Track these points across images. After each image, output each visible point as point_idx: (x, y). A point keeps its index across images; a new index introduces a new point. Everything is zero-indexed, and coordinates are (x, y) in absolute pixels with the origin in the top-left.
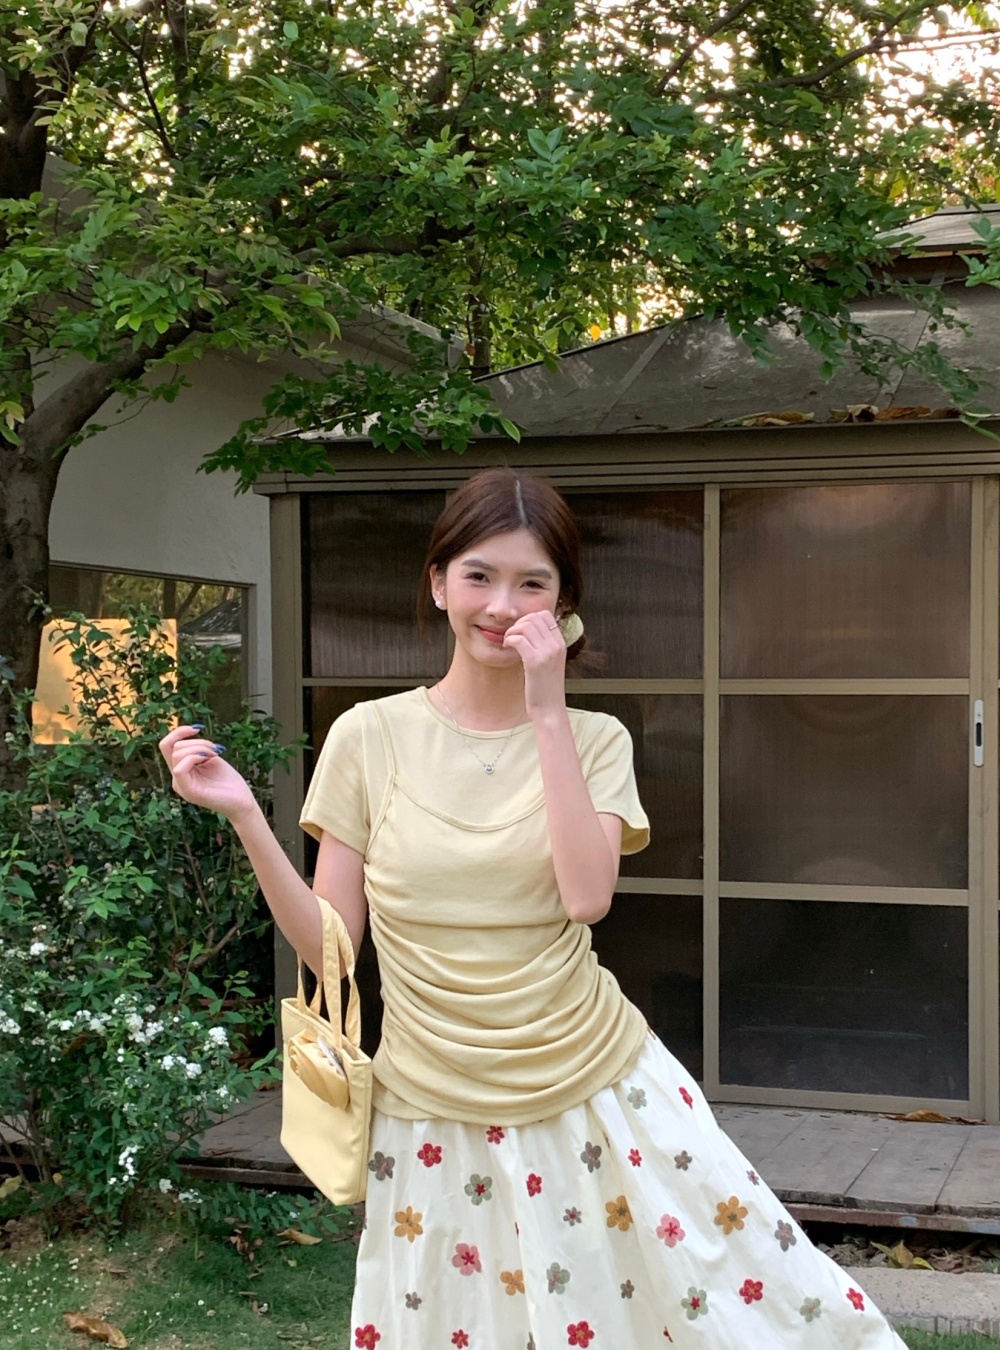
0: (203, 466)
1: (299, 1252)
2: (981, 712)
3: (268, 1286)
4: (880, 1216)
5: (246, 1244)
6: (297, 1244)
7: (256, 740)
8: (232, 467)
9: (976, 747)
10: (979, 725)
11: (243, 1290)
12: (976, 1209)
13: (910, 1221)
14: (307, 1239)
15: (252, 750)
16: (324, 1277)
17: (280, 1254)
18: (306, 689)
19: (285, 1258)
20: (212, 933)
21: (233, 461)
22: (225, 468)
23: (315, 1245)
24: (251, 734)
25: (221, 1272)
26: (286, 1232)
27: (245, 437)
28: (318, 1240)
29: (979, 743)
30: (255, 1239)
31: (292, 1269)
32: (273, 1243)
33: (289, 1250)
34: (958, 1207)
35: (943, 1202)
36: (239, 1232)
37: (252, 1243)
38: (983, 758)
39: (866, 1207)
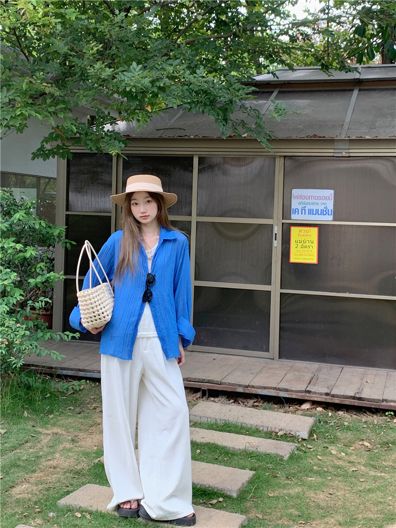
4: (231, 388)
10: (276, 234)
13: (240, 390)
34: (255, 386)
35: (251, 384)
38: (277, 244)
39: (227, 385)
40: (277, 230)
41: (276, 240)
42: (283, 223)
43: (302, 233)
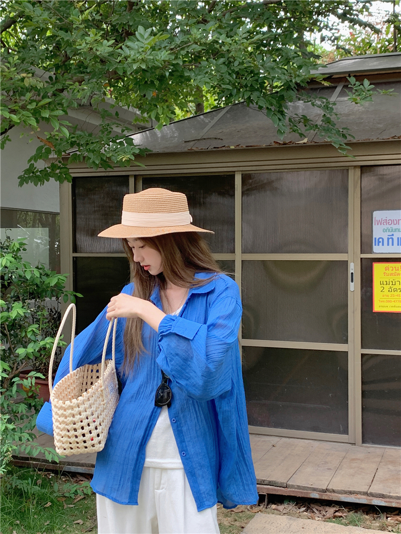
4: (302, 493)
9: (350, 283)
10: (352, 273)
12: (344, 491)
13: (315, 495)
18: (74, 258)
20: (15, 365)
34: (336, 489)
35: (330, 487)
38: (354, 288)
39: (296, 488)
40: (354, 268)
41: (352, 281)
42: (361, 259)
43: (390, 272)
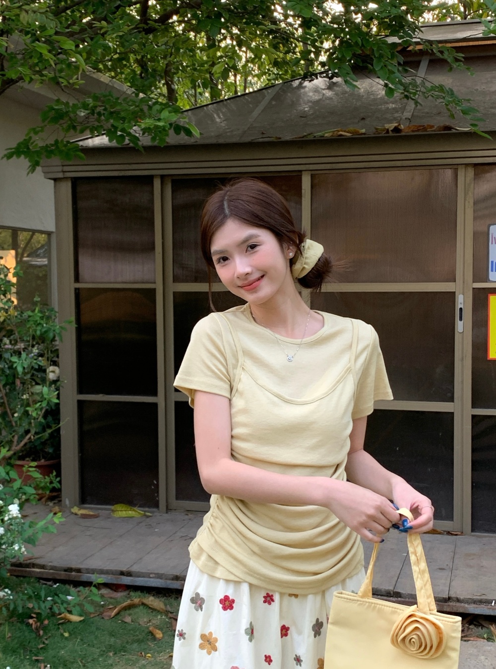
0: (5, 155)
1: (71, 627)
2: (462, 301)
3: (51, 653)
5: (39, 624)
6: (69, 621)
7: (42, 322)
8: (23, 156)
9: (459, 322)
10: (461, 309)
11: (36, 655)
12: (473, 599)
14: (75, 618)
15: (39, 328)
16: (85, 643)
17: (59, 628)
18: (76, 289)
19: (62, 631)
20: (16, 438)
21: (23, 153)
22: (19, 156)
23: (81, 621)
24: (38, 318)
25: (22, 646)
26: (62, 615)
27: (30, 138)
28: (82, 618)
29: (461, 319)
30: (44, 620)
31: (66, 638)
32: (55, 621)
33: (64, 626)
34: (462, 598)
35: (453, 595)
36: (34, 616)
37: (42, 623)
42: (474, 289)
